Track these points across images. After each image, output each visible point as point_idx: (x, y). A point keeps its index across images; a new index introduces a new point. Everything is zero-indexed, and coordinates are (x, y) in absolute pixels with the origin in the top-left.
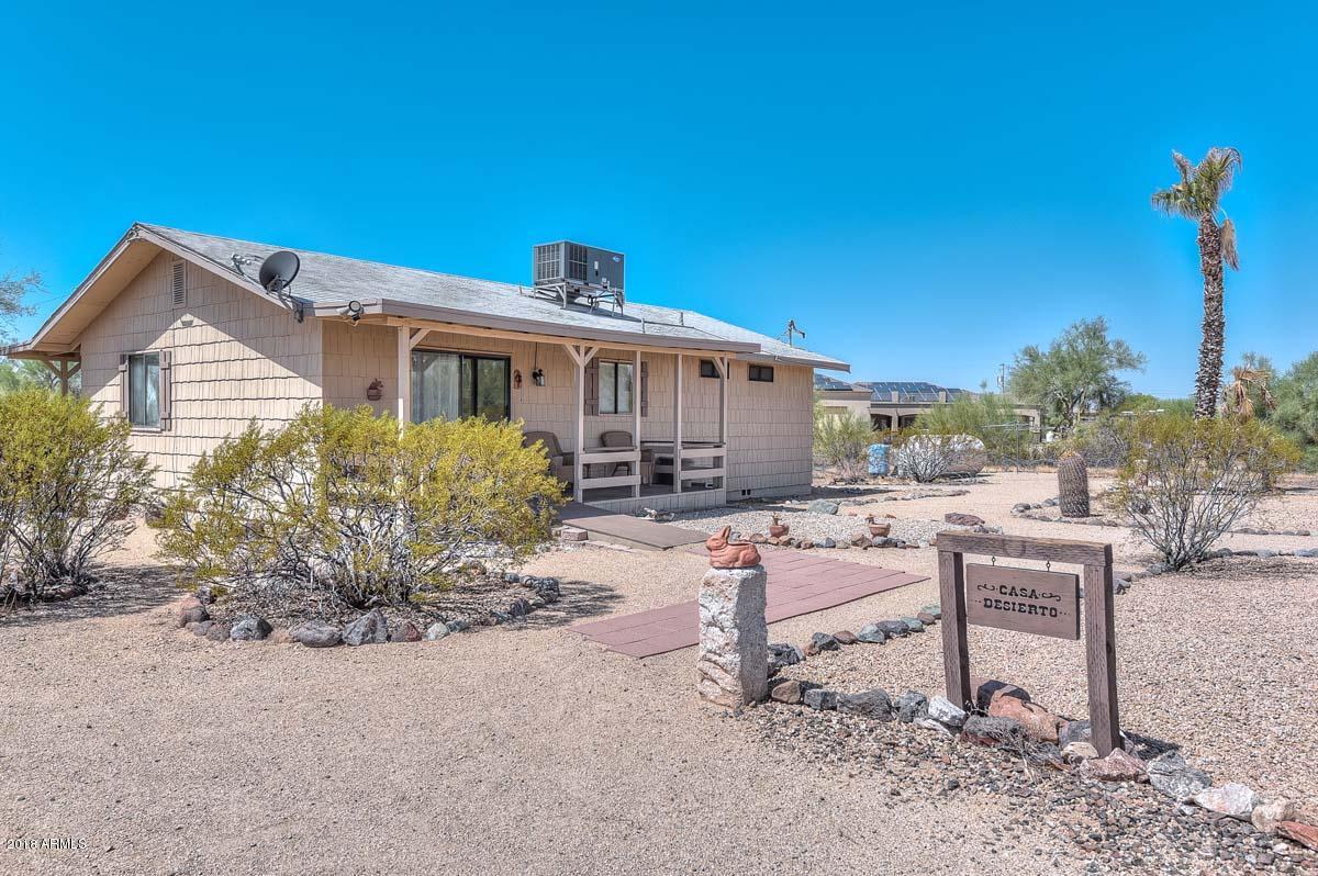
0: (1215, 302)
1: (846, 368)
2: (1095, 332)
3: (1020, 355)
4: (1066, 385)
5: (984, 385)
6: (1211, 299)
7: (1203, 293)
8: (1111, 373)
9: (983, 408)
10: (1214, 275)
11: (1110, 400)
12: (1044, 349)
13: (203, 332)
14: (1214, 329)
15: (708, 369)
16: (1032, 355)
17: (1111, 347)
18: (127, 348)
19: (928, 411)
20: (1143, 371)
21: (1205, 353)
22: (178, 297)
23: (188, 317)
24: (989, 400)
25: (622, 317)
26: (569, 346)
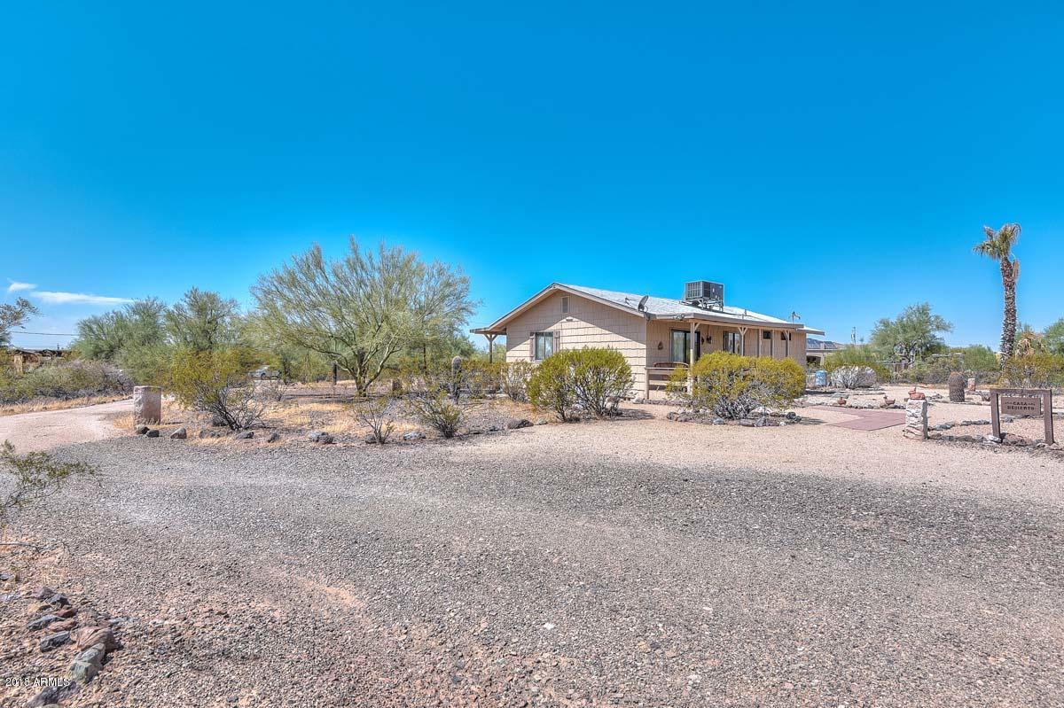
0: (1010, 299)
1: (823, 334)
2: (924, 311)
3: (878, 324)
4: (906, 340)
5: (862, 340)
6: (1009, 298)
7: (1004, 295)
8: (932, 333)
9: (863, 353)
10: (1010, 286)
11: (932, 348)
12: (893, 320)
13: (577, 323)
14: (1011, 313)
15: (767, 335)
16: (886, 323)
17: (933, 319)
18: (534, 329)
19: (831, 354)
20: (952, 332)
21: (1006, 325)
22: (565, 310)
23: (570, 318)
24: (865, 348)
25: (722, 312)
26: (739, 327)
